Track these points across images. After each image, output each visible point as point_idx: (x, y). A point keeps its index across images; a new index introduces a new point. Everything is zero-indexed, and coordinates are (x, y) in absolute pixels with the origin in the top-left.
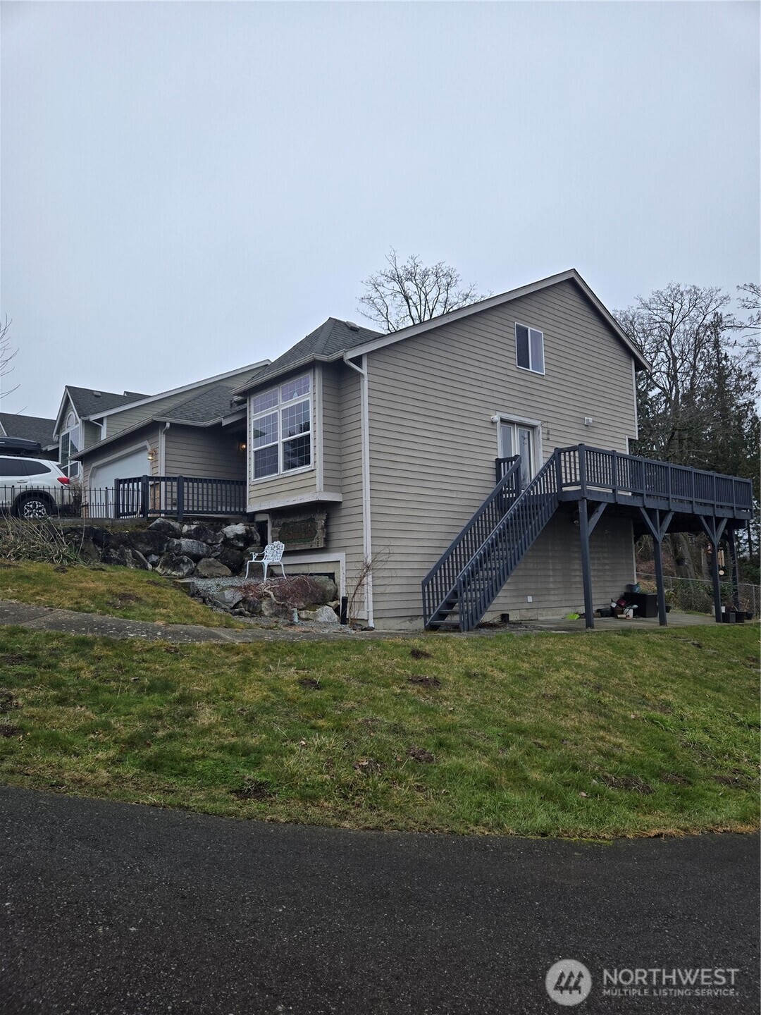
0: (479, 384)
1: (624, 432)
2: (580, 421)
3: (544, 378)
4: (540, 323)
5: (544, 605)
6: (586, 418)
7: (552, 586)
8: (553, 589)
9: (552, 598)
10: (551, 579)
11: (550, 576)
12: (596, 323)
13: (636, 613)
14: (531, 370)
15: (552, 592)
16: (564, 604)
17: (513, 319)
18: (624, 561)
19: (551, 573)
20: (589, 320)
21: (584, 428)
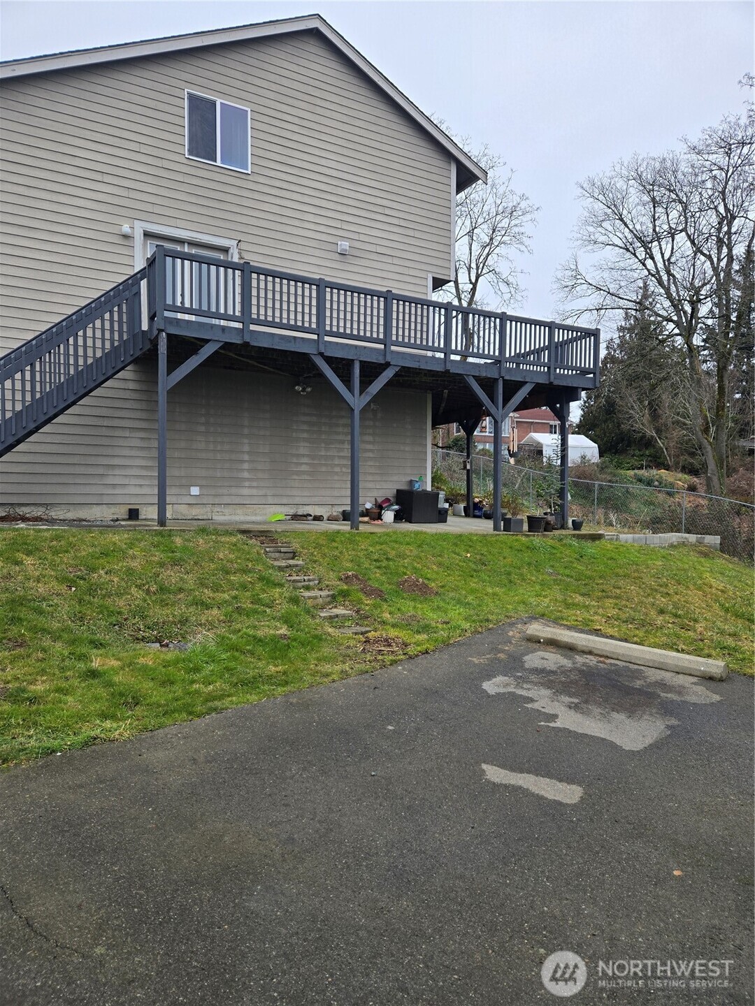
0: (98, 177)
1: (424, 267)
2: (332, 247)
3: (250, 178)
4: (244, 95)
5: (226, 500)
6: (339, 243)
7: (246, 475)
8: (248, 479)
9: (246, 491)
10: (246, 466)
11: (243, 461)
12: (375, 103)
13: (398, 517)
14: (219, 163)
15: (247, 484)
16: (270, 500)
17: (182, 85)
18: (407, 449)
19: (246, 457)
20: (362, 99)
21: (337, 257)
